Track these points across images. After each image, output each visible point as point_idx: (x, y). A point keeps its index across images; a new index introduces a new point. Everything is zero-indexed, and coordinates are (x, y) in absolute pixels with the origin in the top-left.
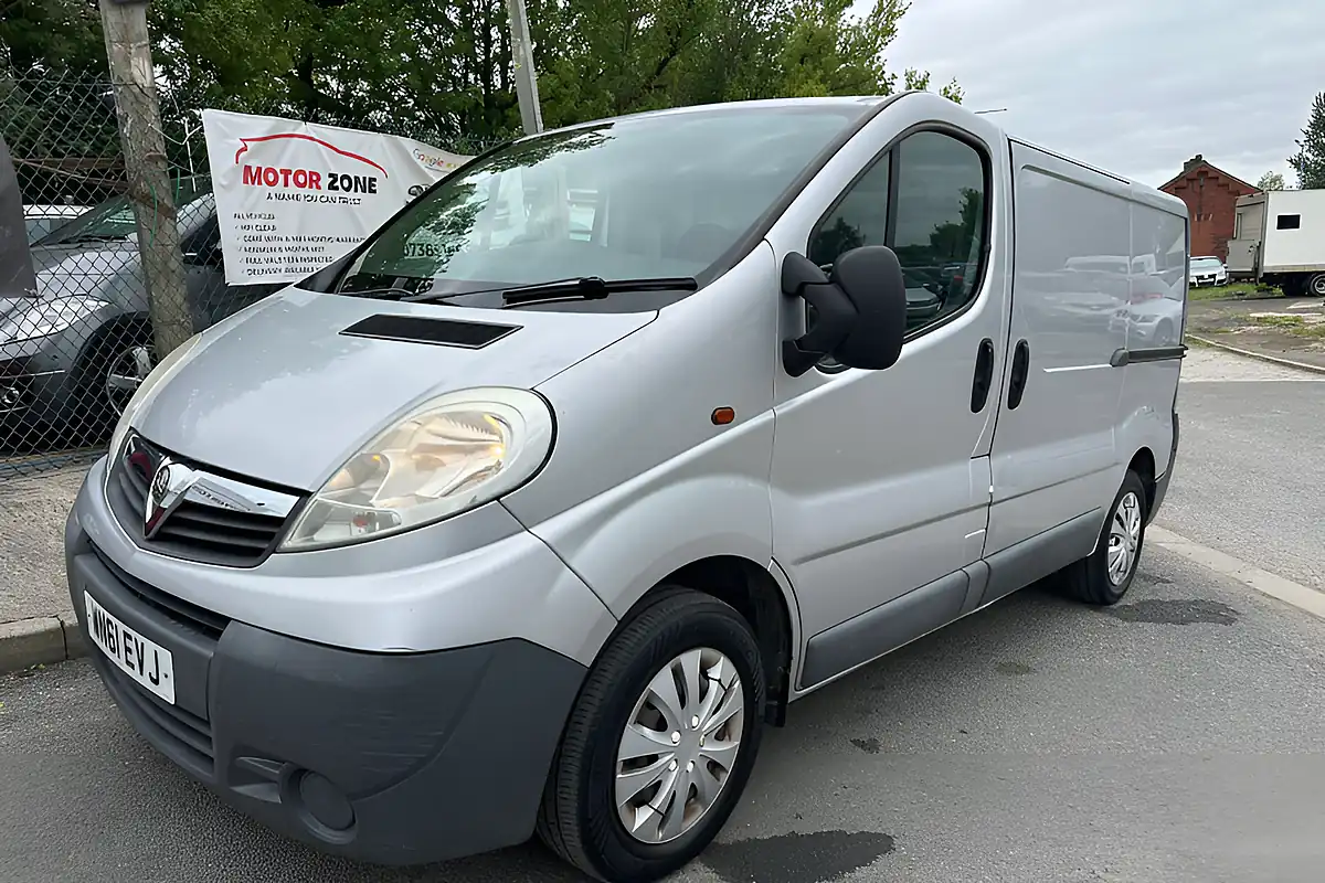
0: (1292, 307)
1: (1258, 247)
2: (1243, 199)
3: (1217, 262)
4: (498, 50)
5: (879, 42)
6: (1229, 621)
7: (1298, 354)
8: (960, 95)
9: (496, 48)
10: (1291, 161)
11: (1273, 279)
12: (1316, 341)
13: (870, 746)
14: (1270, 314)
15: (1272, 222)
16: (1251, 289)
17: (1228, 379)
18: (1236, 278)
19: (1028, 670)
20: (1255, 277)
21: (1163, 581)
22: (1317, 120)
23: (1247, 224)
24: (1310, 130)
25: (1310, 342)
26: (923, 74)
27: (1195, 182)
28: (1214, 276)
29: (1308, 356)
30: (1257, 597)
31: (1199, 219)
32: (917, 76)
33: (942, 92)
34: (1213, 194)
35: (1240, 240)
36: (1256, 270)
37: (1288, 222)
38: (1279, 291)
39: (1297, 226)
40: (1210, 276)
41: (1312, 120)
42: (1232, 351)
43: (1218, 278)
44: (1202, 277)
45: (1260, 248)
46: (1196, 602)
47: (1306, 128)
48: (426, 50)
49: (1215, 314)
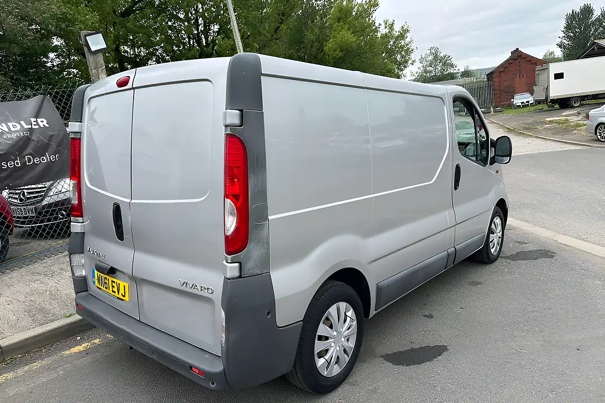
0: (564, 114)
1: (547, 88)
2: (538, 67)
3: (529, 95)
4: (202, 29)
5: (372, 10)
6: (552, 257)
7: (569, 136)
8: (409, 29)
9: (201, 28)
10: (557, 45)
11: (554, 101)
12: (576, 130)
13: (430, 317)
14: (555, 118)
15: (552, 77)
16: (545, 107)
17: (539, 151)
18: (538, 102)
19: (480, 283)
20: (547, 102)
21: (525, 243)
22: (567, 25)
23: (541, 78)
24: (564, 29)
25: (572, 130)
26: (392, 21)
27: (516, 60)
28: (528, 102)
29: (572, 137)
30: (561, 246)
31: (520, 76)
32: (389, 22)
33: (401, 28)
34: (525, 65)
35: (539, 86)
36: (547, 98)
37: (559, 76)
38: (557, 106)
39: (562, 77)
40: (527, 102)
41: (565, 25)
42: (540, 138)
43: (530, 102)
44: (523, 103)
45: (547, 89)
46: (538, 250)
47: (563, 29)
48: (170, 32)
49: (531, 120)
